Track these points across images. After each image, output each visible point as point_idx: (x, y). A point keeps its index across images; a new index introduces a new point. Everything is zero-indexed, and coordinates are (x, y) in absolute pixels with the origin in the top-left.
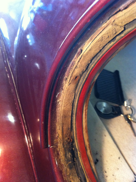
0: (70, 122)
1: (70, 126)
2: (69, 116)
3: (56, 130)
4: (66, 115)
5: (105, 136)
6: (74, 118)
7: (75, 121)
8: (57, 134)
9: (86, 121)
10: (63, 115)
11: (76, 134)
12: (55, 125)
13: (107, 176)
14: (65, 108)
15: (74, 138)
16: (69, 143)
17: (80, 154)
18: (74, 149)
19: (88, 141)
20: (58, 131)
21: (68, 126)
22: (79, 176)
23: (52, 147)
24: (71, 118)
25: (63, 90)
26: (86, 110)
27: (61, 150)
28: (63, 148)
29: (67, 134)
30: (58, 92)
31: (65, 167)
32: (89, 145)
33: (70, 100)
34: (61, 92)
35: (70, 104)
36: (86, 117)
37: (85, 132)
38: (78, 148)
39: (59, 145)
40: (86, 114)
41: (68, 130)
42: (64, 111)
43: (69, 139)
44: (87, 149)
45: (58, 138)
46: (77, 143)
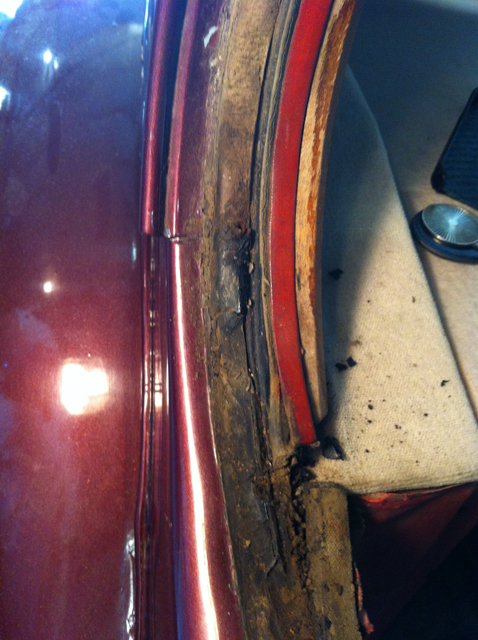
0: (249, 159)
1: (248, 176)
3: (201, 183)
4: (235, 127)
5: (414, 300)
6: (264, 146)
7: (269, 161)
8: (202, 201)
9: (317, 178)
10: (226, 124)
11: (267, 213)
12: (199, 164)
13: (370, 422)
14: (231, 92)
15: (258, 226)
16: (237, 239)
17: (267, 287)
18: (252, 267)
19: (310, 256)
20: (207, 190)
21: (241, 173)
22: (252, 365)
23: (178, 239)
24: (252, 143)
25: (228, 16)
26: (317, 131)
27: (207, 260)
28: (213, 254)
29: (235, 206)
30: (211, 26)
31: (209, 323)
32: (311, 270)
33: (253, 63)
34: (224, 26)
35: (253, 81)
36: (314, 162)
37: (305, 217)
38: (267, 265)
39: (205, 242)
40: (321, 148)
41: (240, 189)
42: (230, 105)
43: (240, 227)
44: (302, 282)
45: (204, 217)
46: (264, 247)
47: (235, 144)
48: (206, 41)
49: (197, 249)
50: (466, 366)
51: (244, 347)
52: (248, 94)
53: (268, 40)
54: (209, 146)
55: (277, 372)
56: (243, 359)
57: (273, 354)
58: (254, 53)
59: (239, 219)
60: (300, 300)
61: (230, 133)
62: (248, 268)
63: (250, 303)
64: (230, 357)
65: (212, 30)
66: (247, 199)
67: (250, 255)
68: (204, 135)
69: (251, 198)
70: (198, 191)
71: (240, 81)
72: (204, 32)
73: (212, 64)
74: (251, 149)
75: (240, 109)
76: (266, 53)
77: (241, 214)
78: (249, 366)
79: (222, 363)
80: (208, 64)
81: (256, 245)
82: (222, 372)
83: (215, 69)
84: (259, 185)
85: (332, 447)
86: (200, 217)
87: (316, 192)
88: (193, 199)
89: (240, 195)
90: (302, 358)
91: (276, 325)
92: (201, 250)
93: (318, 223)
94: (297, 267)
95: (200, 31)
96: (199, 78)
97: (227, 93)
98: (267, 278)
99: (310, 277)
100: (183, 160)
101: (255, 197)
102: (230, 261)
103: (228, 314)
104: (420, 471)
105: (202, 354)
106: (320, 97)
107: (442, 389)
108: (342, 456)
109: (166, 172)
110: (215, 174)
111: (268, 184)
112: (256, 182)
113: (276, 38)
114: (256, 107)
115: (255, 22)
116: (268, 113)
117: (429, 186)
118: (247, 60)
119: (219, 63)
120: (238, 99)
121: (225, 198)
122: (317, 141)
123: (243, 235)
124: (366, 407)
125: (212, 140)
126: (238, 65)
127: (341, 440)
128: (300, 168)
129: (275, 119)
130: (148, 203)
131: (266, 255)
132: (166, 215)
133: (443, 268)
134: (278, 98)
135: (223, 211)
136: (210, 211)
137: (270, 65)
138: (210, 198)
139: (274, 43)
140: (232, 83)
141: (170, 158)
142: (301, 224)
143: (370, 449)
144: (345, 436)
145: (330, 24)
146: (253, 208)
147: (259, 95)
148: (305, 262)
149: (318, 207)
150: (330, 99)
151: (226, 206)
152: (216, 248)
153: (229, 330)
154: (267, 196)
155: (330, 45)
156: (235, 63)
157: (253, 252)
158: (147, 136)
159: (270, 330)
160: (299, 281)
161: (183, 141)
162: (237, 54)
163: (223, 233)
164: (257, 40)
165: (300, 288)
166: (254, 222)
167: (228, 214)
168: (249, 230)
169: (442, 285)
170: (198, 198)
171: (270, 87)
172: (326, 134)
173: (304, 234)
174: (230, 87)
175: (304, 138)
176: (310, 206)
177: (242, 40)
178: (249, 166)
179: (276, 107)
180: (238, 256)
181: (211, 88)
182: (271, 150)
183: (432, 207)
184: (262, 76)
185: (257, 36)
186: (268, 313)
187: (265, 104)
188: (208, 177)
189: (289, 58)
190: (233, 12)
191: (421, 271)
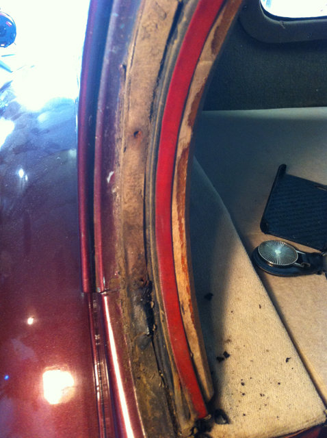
0: (142, 240)
1: (143, 250)
2: (139, 226)
3: (116, 258)
4: (131, 223)
5: (260, 307)
6: (150, 232)
7: (154, 240)
8: (118, 267)
9: (185, 245)
10: (126, 223)
11: (157, 270)
12: (113, 246)
13: (244, 394)
14: (126, 205)
15: (153, 278)
16: (141, 288)
17: (164, 316)
18: (152, 304)
19: (188, 291)
20: (120, 261)
21: (139, 249)
22: (161, 369)
23: (105, 293)
24: (142, 231)
25: (119, 165)
26: (179, 219)
27: (124, 303)
28: (128, 299)
29: (138, 268)
30: (110, 171)
31: (130, 344)
32: (190, 301)
33: (137, 189)
34: (117, 171)
35: (138, 198)
36: (181, 236)
37: (181, 269)
38: (162, 302)
39: (122, 292)
40: (184, 228)
41: (139, 258)
42: (126, 213)
43: (142, 280)
44: (185, 309)
45: (120, 277)
46: (158, 291)
47: (133, 233)
48: (108, 179)
49: (118, 297)
50: (301, 345)
51: (154, 357)
52: (136, 205)
53: (143, 175)
54: (118, 236)
55: (176, 371)
56: (155, 364)
57: (173, 359)
58: (136, 183)
59: (142, 276)
60: (185, 321)
61: (129, 227)
62: (150, 305)
63: (155, 327)
64: (146, 364)
65: (111, 174)
66: (144, 263)
67: (150, 296)
68: (115, 230)
69: (147, 263)
70: (115, 262)
71: (131, 199)
72: (107, 175)
73: (114, 191)
74: (142, 235)
75: (133, 214)
76: (143, 183)
77: (142, 273)
78: (159, 369)
79: (142, 369)
80: (111, 191)
81: (153, 290)
82: (142, 376)
83: (115, 194)
84: (150, 254)
85: (221, 416)
86: (117, 277)
87: (185, 253)
88: (112, 267)
89: (140, 262)
90: (192, 359)
91: (172, 340)
92: (120, 297)
93: (189, 271)
94: (180, 300)
95: (104, 175)
96: (107, 200)
97: (124, 206)
98: (163, 310)
99: (189, 305)
100: (103, 246)
101: (149, 261)
102: (138, 302)
103: (142, 337)
104: (280, 423)
105: (128, 365)
106: (178, 201)
107: (286, 364)
108: (228, 421)
109: (94, 254)
110: (123, 251)
111: (155, 253)
112: (148, 253)
113: (147, 174)
114: (142, 211)
115: (134, 167)
116: (149, 213)
117: (260, 231)
118: (133, 187)
119: (118, 190)
120: (131, 208)
121: (131, 265)
122: (180, 225)
123: (144, 285)
124: (240, 384)
125: (119, 232)
126: (128, 191)
127: (226, 410)
128: (174, 241)
129: (154, 216)
130: (85, 274)
131: (160, 295)
132: (97, 279)
133: (276, 282)
134: (154, 205)
135: (131, 272)
136: (123, 273)
137: (147, 188)
138: (122, 265)
139: (147, 176)
140: (126, 200)
141: (95, 246)
142: (179, 273)
143: (246, 413)
144: (229, 407)
145: (177, 162)
146: (149, 267)
147: (142, 205)
148: (185, 296)
149: (188, 262)
150: (184, 201)
151: (133, 269)
152: (129, 295)
153: (144, 347)
154: (156, 260)
155: (178, 172)
156: (126, 190)
157: (152, 294)
158: (80, 236)
159: (169, 343)
160: (183, 309)
161: (102, 235)
162: (127, 185)
163: (132, 286)
164: (137, 176)
165: (184, 314)
166: (150, 276)
167: (134, 273)
168: (148, 282)
169: (277, 293)
170: (115, 266)
171: (148, 200)
172: (186, 220)
173: (182, 280)
174: (125, 203)
175: (173, 224)
176: (183, 262)
177: (128, 178)
178: (143, 244)
179: (154, 210)
180: (143, 298)
181: (115, 204)
182: (154, 234)
183: (264, 244)
184: (143, 194)
185: (136, 174)
186: (166, 332)
187: (147, 209)
188: (119, 253)
189: (156, 183)
190: (121, 163)
191: (262, 287)
